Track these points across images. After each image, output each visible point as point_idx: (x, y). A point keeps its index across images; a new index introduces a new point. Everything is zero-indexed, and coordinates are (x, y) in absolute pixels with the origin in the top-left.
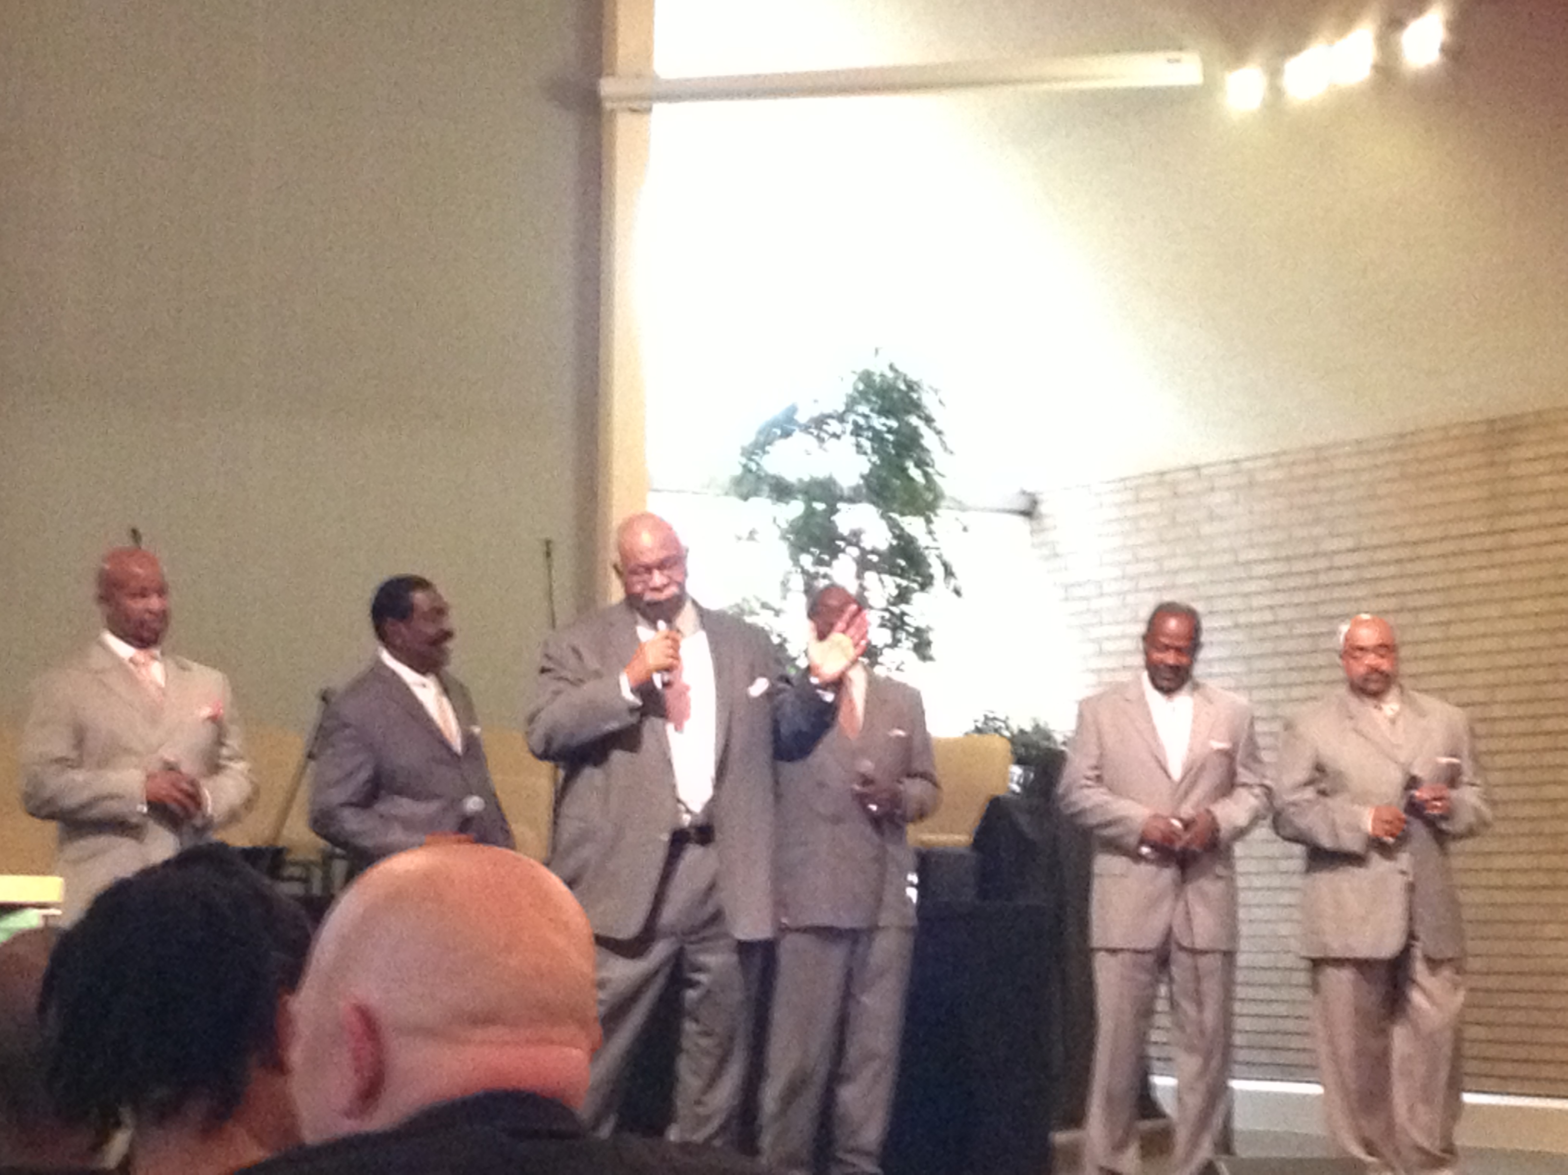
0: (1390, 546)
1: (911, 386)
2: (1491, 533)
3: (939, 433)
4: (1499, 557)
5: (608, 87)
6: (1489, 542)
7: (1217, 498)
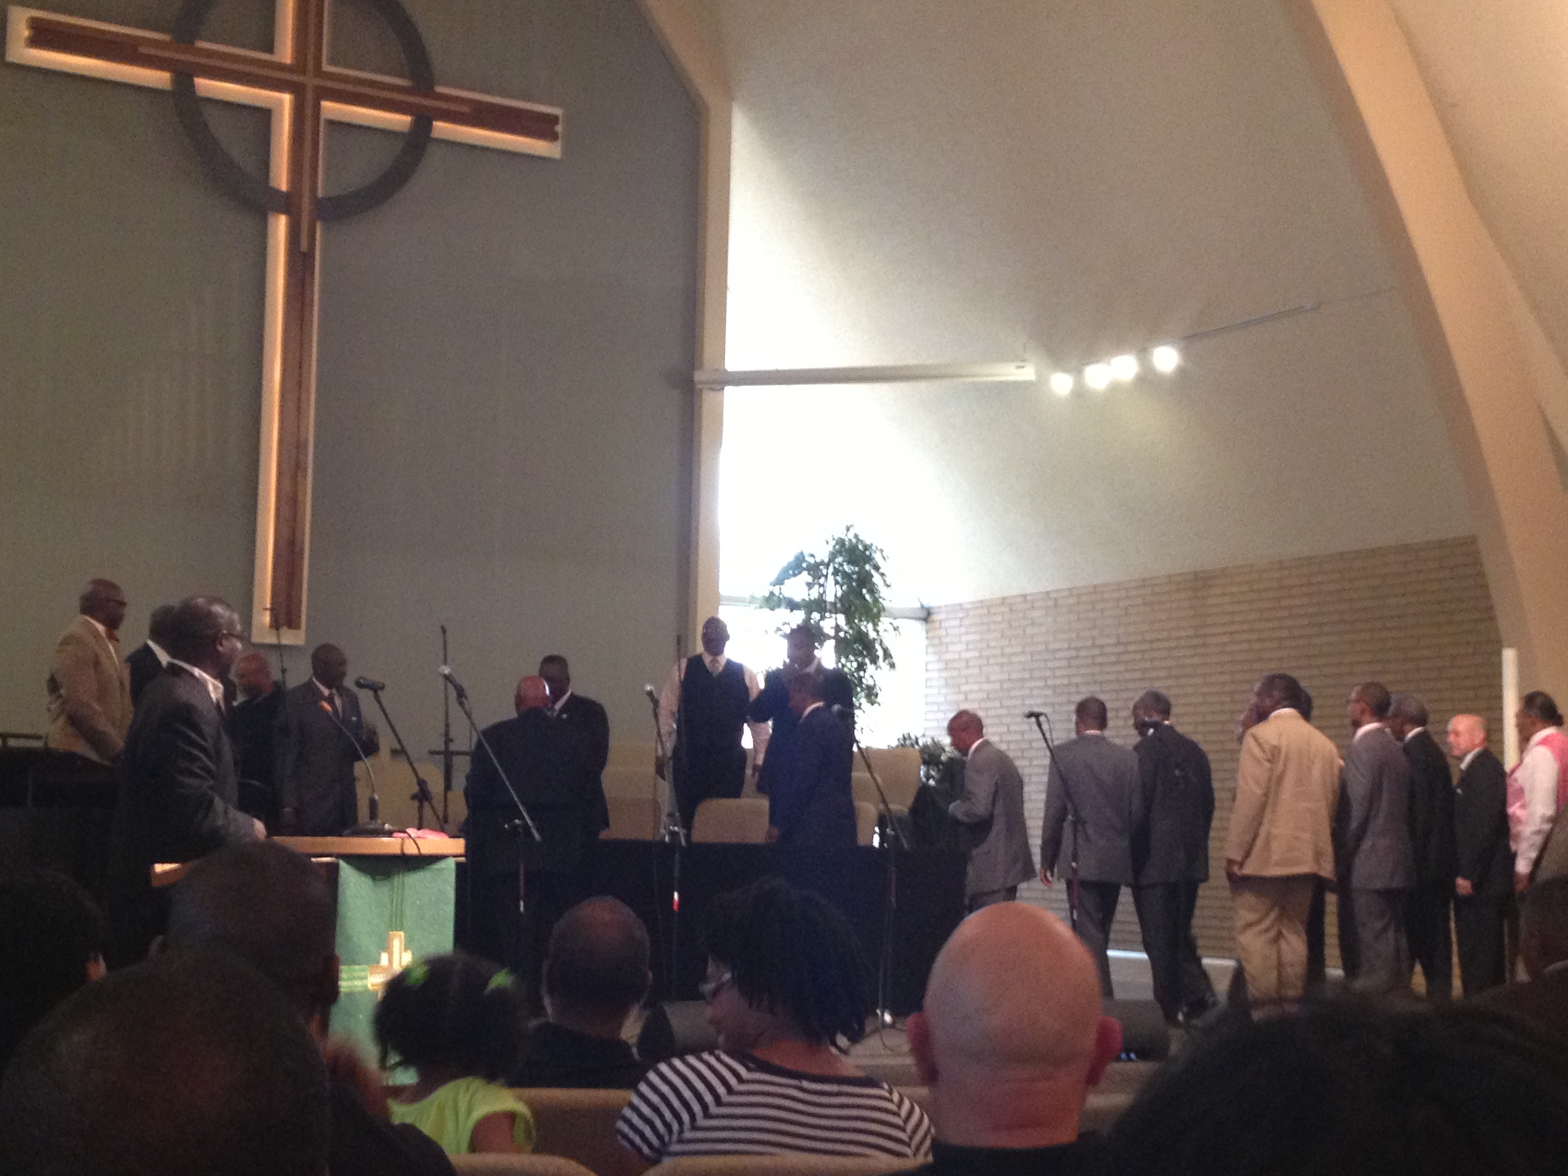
0: (1135, 642)
1: (867, 547)
2: (1197, 636)
3: (882, 575)
4: (1200, 651)
5: (698, 376)
6: (1195, 642)
7: (1036, 614)
